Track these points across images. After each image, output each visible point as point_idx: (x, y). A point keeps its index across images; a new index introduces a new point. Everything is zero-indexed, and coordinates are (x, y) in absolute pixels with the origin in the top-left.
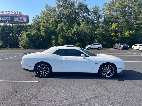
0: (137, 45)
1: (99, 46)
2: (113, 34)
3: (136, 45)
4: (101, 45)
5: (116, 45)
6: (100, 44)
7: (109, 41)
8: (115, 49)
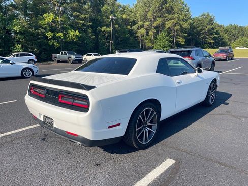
0: (91, 55)
1: (30, 58)
2: (49, 34)
3: (89, 55)
4: (34, 56)
5: (59, 56)
6: (31, 54)
7: (43, 47)
8: (59, 62)
